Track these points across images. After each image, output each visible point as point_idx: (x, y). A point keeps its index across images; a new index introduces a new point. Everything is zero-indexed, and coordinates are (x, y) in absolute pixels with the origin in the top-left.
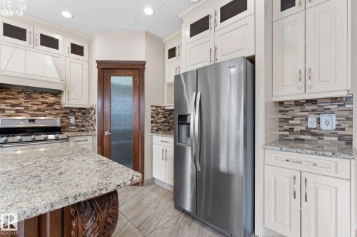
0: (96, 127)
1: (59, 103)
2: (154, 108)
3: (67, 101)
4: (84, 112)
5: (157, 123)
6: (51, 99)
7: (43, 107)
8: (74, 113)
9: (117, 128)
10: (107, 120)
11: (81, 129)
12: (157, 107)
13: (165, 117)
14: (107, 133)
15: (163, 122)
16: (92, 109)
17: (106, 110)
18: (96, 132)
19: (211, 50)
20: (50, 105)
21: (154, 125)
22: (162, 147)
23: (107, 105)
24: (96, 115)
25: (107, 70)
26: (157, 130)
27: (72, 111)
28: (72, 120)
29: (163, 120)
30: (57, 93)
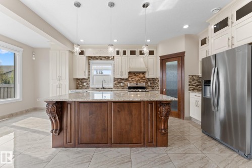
0: (160, 87)
1: (144, 77)
2: (191, 77)
3: (147, 76)
4: (154, 80)
5: (193, 85)
6: (142, 75)
7: (140, 79)
8: (150, 81)
9: (170, 88)
10: (164, 84)
11: (153, 88)
12: (193, 76)
13: (199, 82)
14: (164, 90)
15: (197, 85)
16: (157, 79)
17: (164, 79)
18: (160, 90)
19: (229, 39)
20: (142, 78)
21: (191, 86)
22: (195, 99)
23: (164, 76)
24: (160, 82)
25: (164, 60)
26: (193, 90)
27: (149, 80)
28: (149, 84)
29: (197, 83)
30: (144, 73)
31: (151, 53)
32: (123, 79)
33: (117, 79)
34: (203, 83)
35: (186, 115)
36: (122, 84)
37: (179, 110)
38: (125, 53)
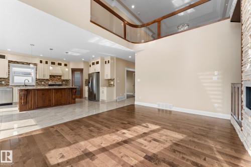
0: (71, 84)
1: (61, 78)
3: (63, 78)
4: (67, 81)
6: (59, 78)
7: (57, 79)
12: (86, 79)
16: (69, 80)
23: (74, 79)
24: (71, 81)
25: (74, 71)
26: (86, 85)
27: (64, 80)
28: (64, 83)
30: (60, 76)
31: (66, 65)
32: (44, 80)
33: (39, 79)
34: (88, 82)
35: (84, 97)
36: (43, 83)
37: (81, 95)
38: (47, 63)
